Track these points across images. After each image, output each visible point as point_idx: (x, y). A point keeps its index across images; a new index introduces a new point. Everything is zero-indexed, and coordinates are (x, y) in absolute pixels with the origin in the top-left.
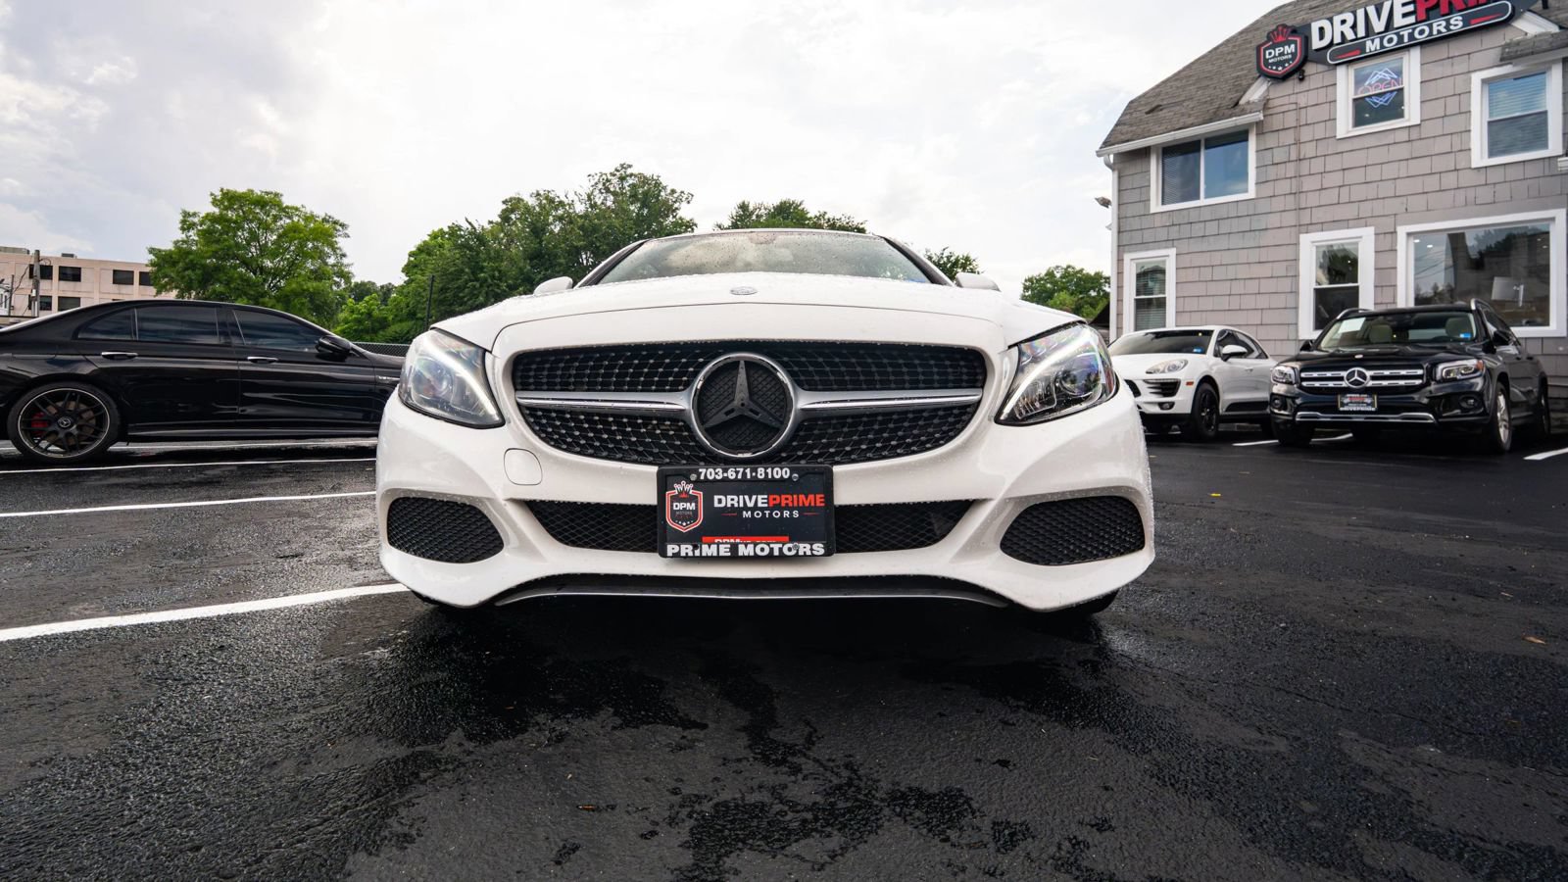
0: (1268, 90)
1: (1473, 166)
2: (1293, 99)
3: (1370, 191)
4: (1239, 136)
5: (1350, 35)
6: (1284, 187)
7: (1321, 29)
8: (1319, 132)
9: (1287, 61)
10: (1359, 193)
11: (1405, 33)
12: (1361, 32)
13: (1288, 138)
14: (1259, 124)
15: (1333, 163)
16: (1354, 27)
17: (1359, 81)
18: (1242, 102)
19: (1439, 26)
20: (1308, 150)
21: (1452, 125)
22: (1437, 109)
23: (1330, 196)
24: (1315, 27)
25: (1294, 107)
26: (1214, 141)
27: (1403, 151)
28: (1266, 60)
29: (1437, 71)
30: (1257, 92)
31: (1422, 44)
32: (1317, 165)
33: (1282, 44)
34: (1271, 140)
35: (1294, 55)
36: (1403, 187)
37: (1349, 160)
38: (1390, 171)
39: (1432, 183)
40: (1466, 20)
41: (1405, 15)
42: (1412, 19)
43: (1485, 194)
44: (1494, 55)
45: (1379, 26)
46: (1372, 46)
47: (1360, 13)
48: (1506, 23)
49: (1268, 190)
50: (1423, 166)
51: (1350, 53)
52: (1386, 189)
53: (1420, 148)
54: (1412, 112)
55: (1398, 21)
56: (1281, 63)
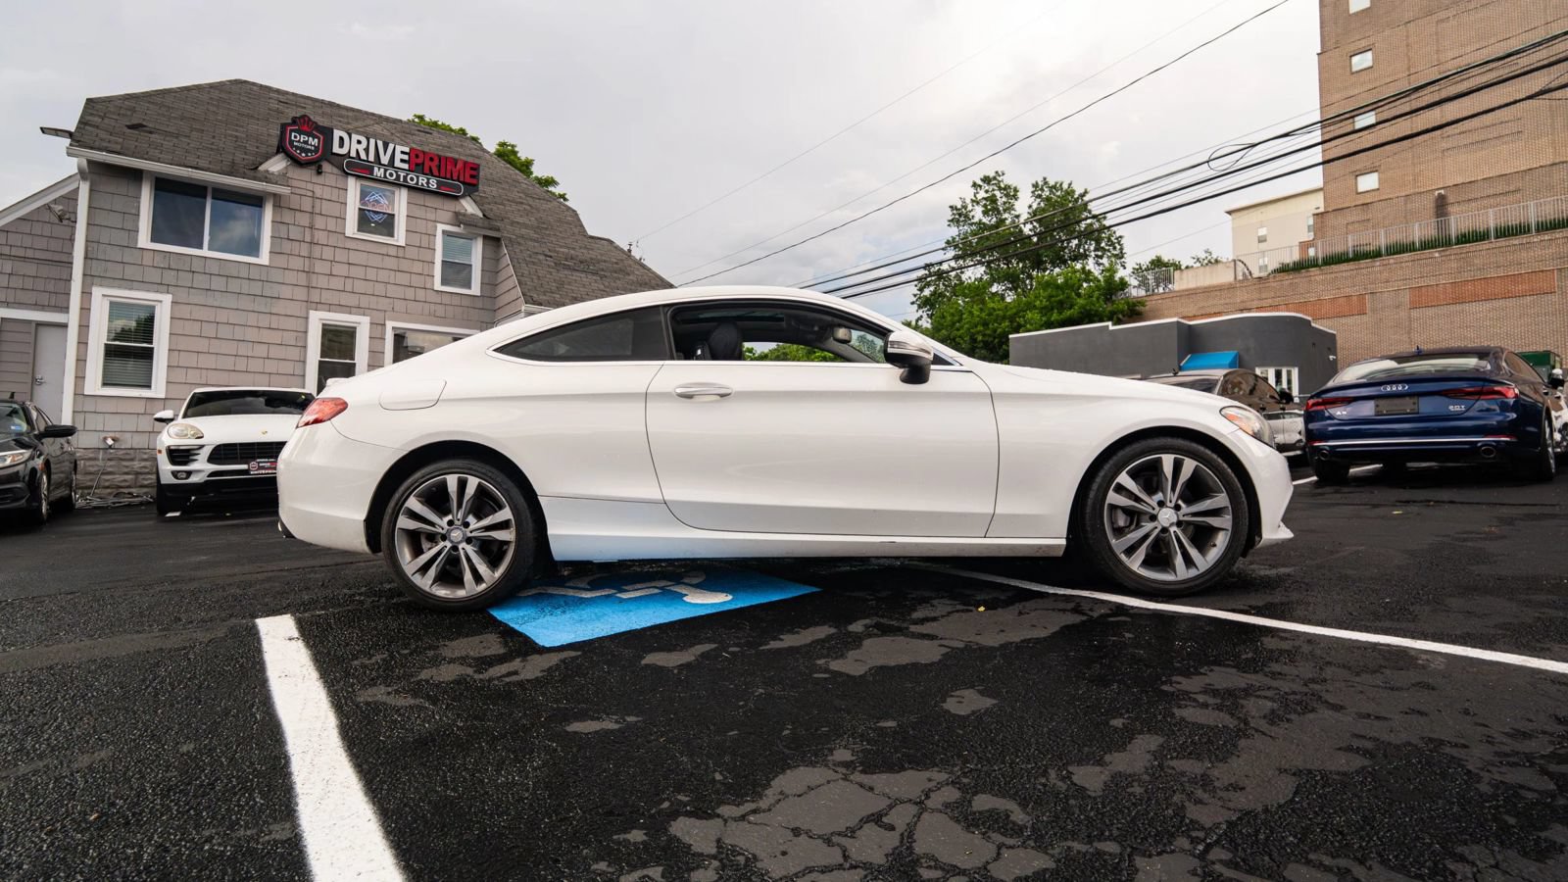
0: (286, 168)
1: (436, 289)
2: (310, 186)
3: (367, 287)
4: (256, 201)
5: (363, 156)
6: (297, 263)
7: (341, 139)
8: (332, 225)
9: (310, 151)
10: (360, 286)
11: (402, 174)
12: (372, 158)
13: (304, 220)
14: (276, 197)
15: (341, 256)
16: (367, 150)
17: (363, 195)
18: (260, 168)
19: (423, 180)
20: (321, 237)
21: (425, 255)
22: (416, 240)
23: (336, 283)
24: (337, 134)
25: (310, 194)
26: (224, 195)
27: (391, 263)
28: (291, 142)
29: (419, 212)
30: (276, 165)
31: (410, 188)
32: (328, 253)
33: (309, 135)
34: (288, 217)
35: (317, 148)
36: (392, 291)
37: (354, 257)
38: (383, 275)
39: (410, 293)
40: (438, 183)
41: (402, 161)
42: (406, 166)
43: (440, 311)
44: (448, 216)
45: (385, 160)
46: (378, 172)
47: (372, 141)
48: (456, 198)
49: (281, 261)
50: (402, 278)
51: (360, 169)
52: (380, 289)
53: (405, 265)
54: (400, 237)
55: (398, 164)
56: (303, 150)
